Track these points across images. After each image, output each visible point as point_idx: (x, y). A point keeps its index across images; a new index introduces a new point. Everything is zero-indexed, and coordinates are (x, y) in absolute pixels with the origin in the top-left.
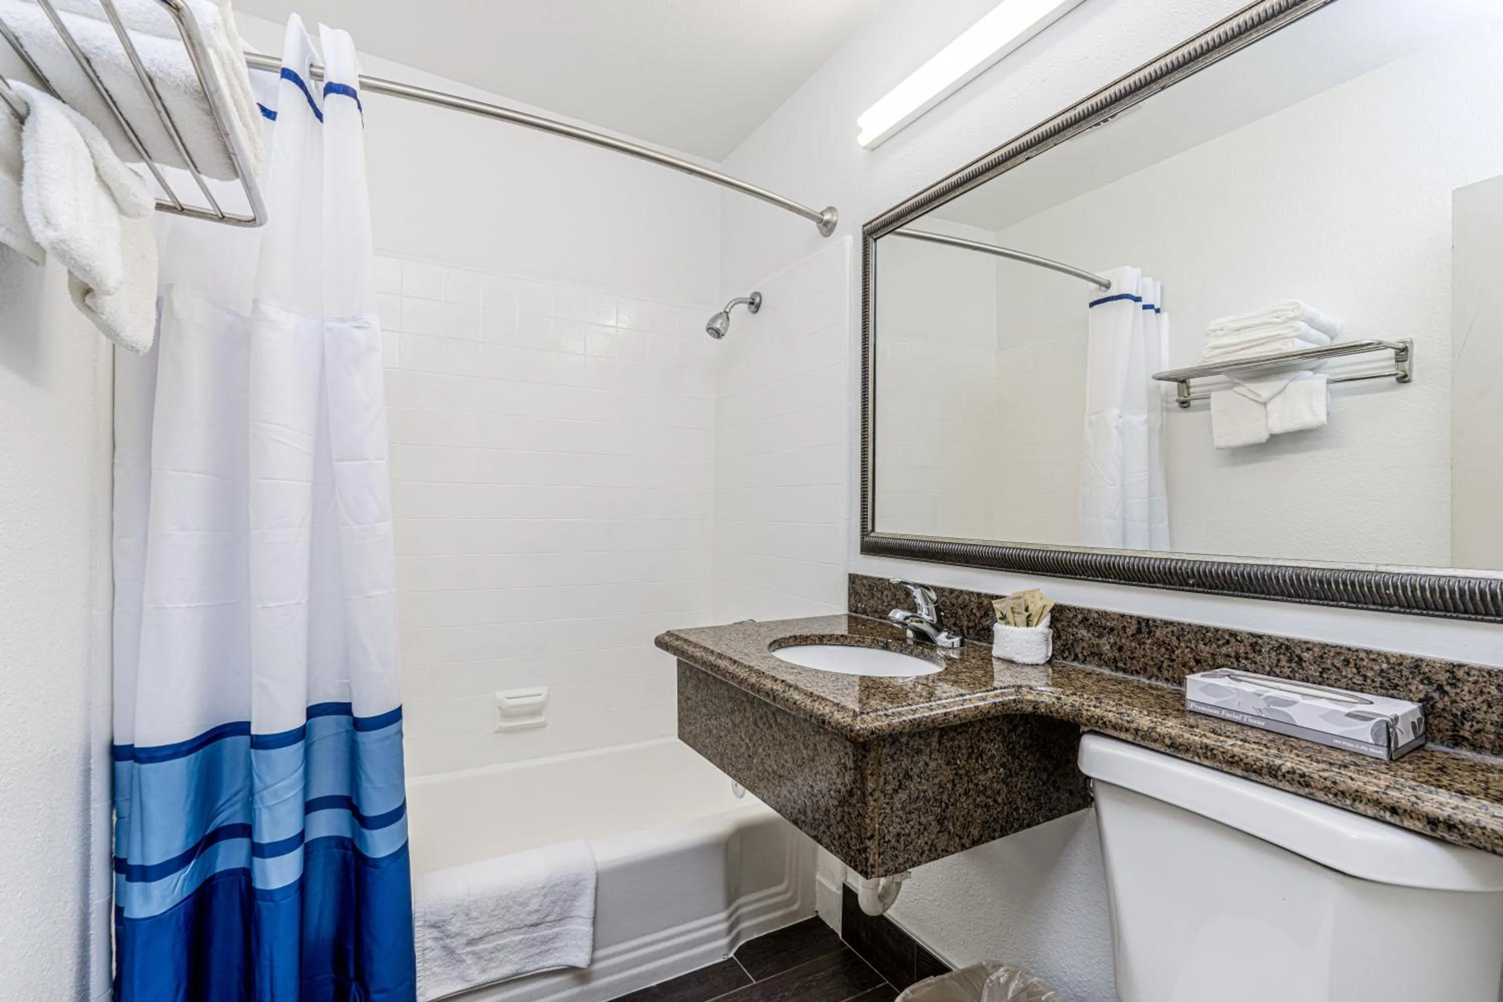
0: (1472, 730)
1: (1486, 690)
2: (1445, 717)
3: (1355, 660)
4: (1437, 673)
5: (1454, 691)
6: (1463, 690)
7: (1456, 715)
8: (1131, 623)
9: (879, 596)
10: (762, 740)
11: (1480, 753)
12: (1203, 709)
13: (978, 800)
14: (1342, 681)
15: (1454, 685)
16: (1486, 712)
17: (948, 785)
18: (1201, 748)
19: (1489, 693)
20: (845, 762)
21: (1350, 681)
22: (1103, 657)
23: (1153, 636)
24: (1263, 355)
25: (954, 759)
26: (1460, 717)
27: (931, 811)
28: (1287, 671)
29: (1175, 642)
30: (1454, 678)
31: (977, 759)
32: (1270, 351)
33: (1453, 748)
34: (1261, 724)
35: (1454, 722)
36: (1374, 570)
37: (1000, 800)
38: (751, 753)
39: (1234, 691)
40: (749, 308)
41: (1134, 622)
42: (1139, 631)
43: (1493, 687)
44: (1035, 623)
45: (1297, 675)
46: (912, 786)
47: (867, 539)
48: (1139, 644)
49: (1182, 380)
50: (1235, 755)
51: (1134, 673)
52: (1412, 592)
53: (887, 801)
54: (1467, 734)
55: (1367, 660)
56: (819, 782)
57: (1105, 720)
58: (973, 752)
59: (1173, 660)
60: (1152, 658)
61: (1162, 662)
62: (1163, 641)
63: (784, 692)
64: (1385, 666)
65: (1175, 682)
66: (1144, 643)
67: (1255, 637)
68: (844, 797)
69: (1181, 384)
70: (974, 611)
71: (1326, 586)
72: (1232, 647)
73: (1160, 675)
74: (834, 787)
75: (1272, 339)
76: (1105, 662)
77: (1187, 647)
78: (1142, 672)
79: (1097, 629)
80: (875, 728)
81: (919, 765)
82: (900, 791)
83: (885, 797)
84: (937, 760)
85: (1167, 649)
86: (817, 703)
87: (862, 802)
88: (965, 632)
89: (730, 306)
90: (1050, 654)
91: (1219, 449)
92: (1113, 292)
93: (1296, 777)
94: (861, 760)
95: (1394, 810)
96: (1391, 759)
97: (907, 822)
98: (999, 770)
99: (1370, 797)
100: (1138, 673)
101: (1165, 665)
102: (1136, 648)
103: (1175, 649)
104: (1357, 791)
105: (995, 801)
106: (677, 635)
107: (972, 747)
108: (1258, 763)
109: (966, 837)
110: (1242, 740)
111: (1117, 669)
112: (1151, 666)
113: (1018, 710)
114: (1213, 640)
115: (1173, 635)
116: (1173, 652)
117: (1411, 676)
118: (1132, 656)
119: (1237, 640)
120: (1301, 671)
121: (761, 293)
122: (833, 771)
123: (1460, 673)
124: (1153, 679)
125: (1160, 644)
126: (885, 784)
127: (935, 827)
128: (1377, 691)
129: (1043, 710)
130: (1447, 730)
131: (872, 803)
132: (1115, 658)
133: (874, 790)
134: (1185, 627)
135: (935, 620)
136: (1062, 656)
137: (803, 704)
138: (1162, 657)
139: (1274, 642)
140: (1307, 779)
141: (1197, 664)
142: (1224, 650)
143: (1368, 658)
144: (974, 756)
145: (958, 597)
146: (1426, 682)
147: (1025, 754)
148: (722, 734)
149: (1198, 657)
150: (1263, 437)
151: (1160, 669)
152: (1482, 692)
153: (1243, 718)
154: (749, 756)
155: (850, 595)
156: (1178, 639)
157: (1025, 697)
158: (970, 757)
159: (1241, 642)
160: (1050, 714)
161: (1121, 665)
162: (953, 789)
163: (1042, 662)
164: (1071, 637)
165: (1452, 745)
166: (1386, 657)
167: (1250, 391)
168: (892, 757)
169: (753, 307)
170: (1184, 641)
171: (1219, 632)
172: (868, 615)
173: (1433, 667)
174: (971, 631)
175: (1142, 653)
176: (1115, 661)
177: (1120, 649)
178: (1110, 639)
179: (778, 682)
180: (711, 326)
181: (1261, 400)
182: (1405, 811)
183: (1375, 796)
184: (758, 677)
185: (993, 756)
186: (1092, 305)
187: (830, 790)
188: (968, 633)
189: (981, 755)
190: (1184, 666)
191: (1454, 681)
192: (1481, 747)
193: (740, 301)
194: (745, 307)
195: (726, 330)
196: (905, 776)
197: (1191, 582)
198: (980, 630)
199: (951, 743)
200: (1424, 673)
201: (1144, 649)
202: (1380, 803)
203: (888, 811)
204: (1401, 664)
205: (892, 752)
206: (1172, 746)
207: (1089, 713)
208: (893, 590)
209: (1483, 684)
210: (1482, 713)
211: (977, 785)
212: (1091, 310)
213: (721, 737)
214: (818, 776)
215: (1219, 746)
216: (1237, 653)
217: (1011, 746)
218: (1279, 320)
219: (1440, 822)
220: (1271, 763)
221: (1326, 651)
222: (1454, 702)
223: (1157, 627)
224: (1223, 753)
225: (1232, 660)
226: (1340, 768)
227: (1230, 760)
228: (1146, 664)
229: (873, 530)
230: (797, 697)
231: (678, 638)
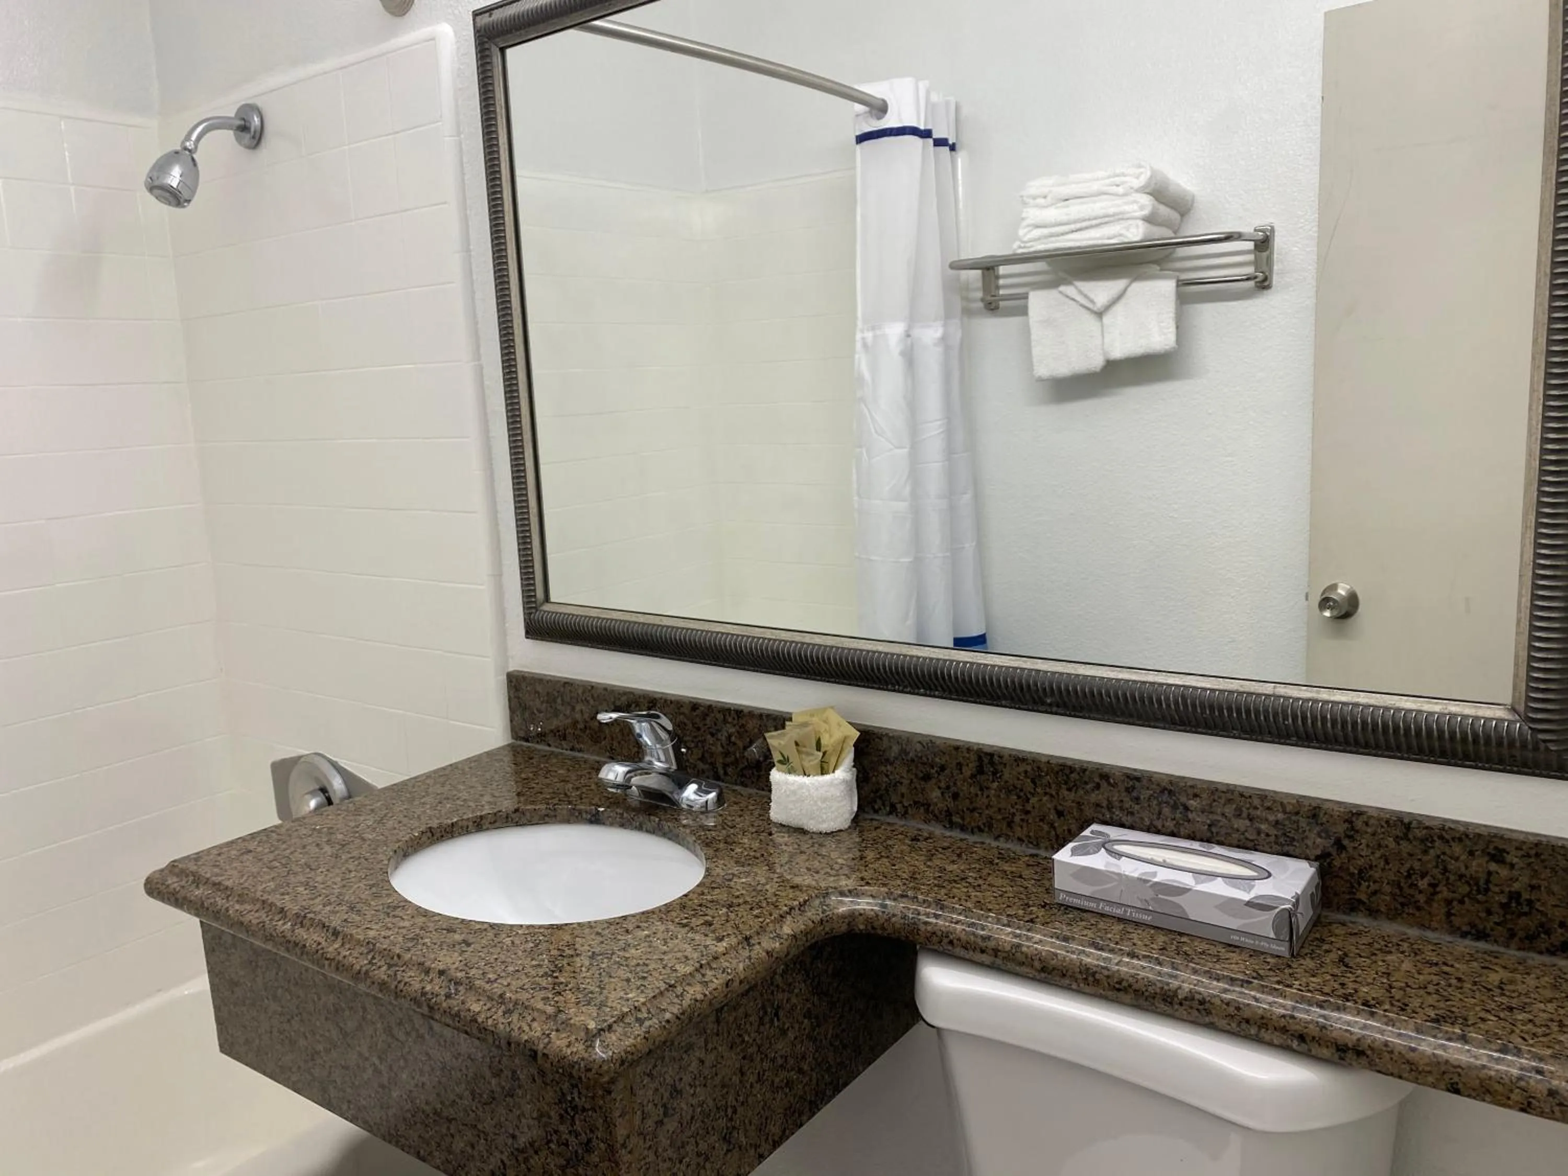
0: (1369, 891)
1: (1383, 843)
2: (1342, 878)
3: (1248, 809)
4: (1335, 824)
5: (1352, 845)
6: (1360, 844)
7: (1353, 874)
8: (968, 759)
9: (568, 712)
10: (406, 1060)
11: (1375, 918)
12: (1076, 902)
13: (777, 1080)
14: (1234, 835)
15: (1350, 837)
16: (1383, 870)
17: (734, 1077)
18: (1080, 972)
19: (1387, 846)
20: (573, 1098)
21: (1242, 837)
22: (932, 808)
23: (1000, 777)
24: (1100, 242)
25: (740, 1036)
26: (1357, 876)
27: (713, 1128)
28: (1170, 824)
29: (1029, 786)
30: (1353, 829)
31: (772, 1021)
32: (1109, 238)
33: (1349, 914)
34: (1147, 918)
35: (1351, 883)
36: (1271, 693)
37: (806, 1067)
38: (385, 1081)
39: (1116, 877)
40: (239, 140)
41: (973, 757)
42: (980, 770)
43: (1391, 839)
44: (831, 769)
45: (1182, 829)
46: (683, 1106)
47: (537, 615)
48: (981, 789)
49: (989, 268)
50: (1123, 980)
51: (976, 830)
52: (1312, 723)
53: (648, 1143)
54: (1363, 897)
55: (1261, 808)
56: (526, 1130)
57: (951, 937)
58: (766, 1013)
59: (1027, 812)
60: (1000, 810)
61: (1014, 814)
62: (1014, 786)
63: (448, 996)
64: (1280, 816)
65: (1032, 843)
66: (988, 788)
67: (1131, 780)
68: (576, 1152)
69: (986, 272)
70: (733, 739)
71: (1217, 713)
72: (1103, 794)
73: (1011, 834)
74: (555, 1137)
75: (1112, 219)
76: (935, 816)
77: (1046, 794)
78: (986, 829)
79: (921, 767)
80: (626, 1052)
81: (691, 1069)
82: (666, 1120)
83: (645, 1139)
84: (715, 1048)
85: (1019, 797)
86: (515, 1017)
87: (610, 1160)
88: (721, 772)
89: (194, 137)
90: (855, 809)
91: (1040, 380)
92: (890, 121)
93: (1195, 1004)
94: (603, 1097)
95: (1302, 1038)
96: (1292, 955)
97: (681, 1162)
98: (802, 1023)
99: (1276, 1025)
100: (981, 830)
101: (1017, 819)
102: (977, 795)
103: (1029, 796)
104: (1262, 1018)
105: (800, 1071)
106: (194, 874)
107: (763, 1007)
108: (1150, 989)
109: (763, 1143)
110: (1128, 955)
111: (952, 825)
112: (998, 821)
113: (827, 933)
114: (1078, 783)
115: (1026, 777)
116: (1028, 800)
117: (1308, 828)
118: (971, 807)
119: (1109, 784)
120: (1186, 823)
121: (260, 104)
122: (552, 1113)
123: (1359, 824)
124: (1002, 839)
125: (1009, 789)
126: (643, 1119)
127: (721, 1147)
128: (1271, 848)
129: (862, 927)
130: (1344, 893)
131: (627, 1158)
132: (948, 811)
133: (628, 1137)
134: (1042, 766)
135: (674, 767)
136: (873, 808)
137: (490, 1022)
138: (1013, 807)
139: (1154, 786)
140: (1207, 1005)
141: (1059, 817)
142: (1094, 797)
143: (1262, 806)
144: (767, 1019)
145: (705, 716)
146: (1323, 835)
147: (835, 985)
148: (320, 1047)
149: (1060, 808)
150: (1096, 362)
151: (1010, 825)
152: (1380, 846)
153: (1125, 911)
154: (382, 1086)
155: (512, 710)
156: (1033, 781)
157: (836, 911)
158: (762, 1023)
159: (1114, 785)
160: (872, 932)
161: (956, 819)
162: (741, 1082)
163: (846, 825)
164: (885, 779)
165: (1348, 911)
166: (1282, 804)
167: (1081, 292)
168: (650, 1075)
169: (247, 137)
170: (1041, 785)
171: (1087, 773)
172: (549, 745)
173: (1332, 816)
174: (730, 770)
175: (986, 801)
176: (949, 814)
177: (955, 796)
178: (940, 781)
179: (431, 975)
180: (156, 183)
181: (1095, 309)
182: (1314, 1038)
183: (1283, 1022)
184: (390, 966)
185: (794, 1007)
186: (862, 138)
187: (549, 1142)
188: (726, 773)
189: (776, 1015)
190: (1041, 820)
191: (1352, 832)
192: (1378, 911)
193: (215, 124)
194: (228, 136)
195: (193, 192)
196: (671, 1094)
197: (1049, 701)
198: (745, 768)
199: (734, 1014)
200: (1322, 824)
201: (988, 797)
202: (1288, 1031)
203: (651, 1158)
204: (1297, 813)
205: (650, 1067)
206: (1043, 970)
207: (929, 928)
208: (592, 702)
209: (1382, 836)
210: (1380, 870)
211: (773, 1060)
212: (858, 147)
213: (318, 1053)
214: (523, 1120)
215: (1103, 968)
216: (1109, 802)
217: (816, 980)
218: (1120, 190)
219: (1349, 1049)
220: (1166, 988)
221: (1216, 798)
222: (1350, 859)
223: (1005, 764)
224: (1108, 977)
225: (1103, 810)
226: (1242, 986)
227: (1117, 986)
228: (991, 818)
229: (547, 599)
230: (476, 1007)
231: (198, 880)
